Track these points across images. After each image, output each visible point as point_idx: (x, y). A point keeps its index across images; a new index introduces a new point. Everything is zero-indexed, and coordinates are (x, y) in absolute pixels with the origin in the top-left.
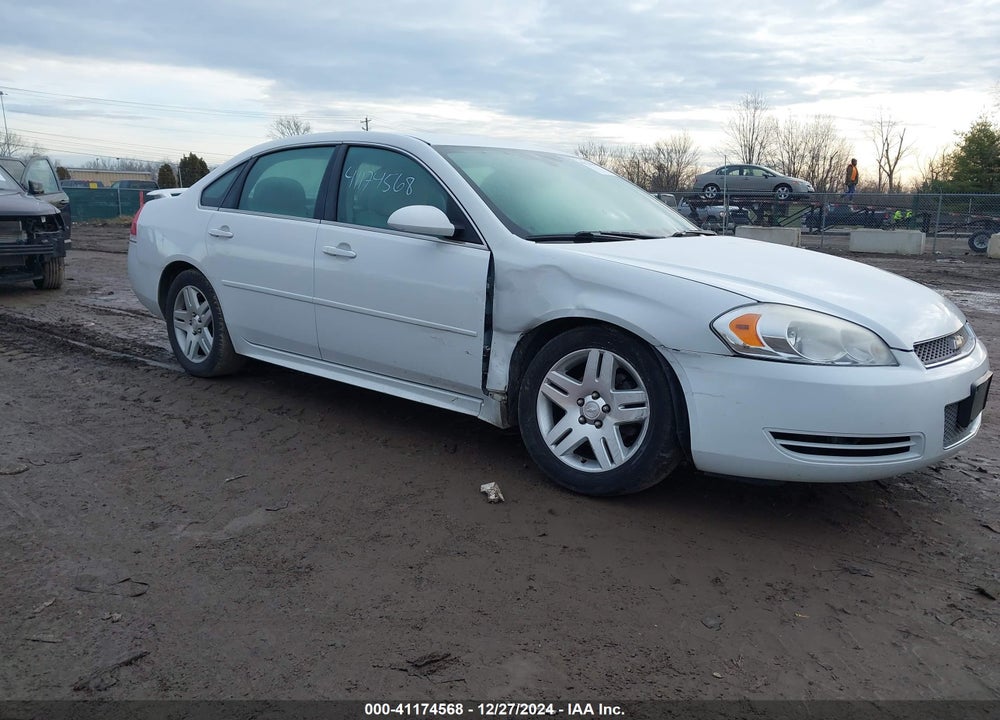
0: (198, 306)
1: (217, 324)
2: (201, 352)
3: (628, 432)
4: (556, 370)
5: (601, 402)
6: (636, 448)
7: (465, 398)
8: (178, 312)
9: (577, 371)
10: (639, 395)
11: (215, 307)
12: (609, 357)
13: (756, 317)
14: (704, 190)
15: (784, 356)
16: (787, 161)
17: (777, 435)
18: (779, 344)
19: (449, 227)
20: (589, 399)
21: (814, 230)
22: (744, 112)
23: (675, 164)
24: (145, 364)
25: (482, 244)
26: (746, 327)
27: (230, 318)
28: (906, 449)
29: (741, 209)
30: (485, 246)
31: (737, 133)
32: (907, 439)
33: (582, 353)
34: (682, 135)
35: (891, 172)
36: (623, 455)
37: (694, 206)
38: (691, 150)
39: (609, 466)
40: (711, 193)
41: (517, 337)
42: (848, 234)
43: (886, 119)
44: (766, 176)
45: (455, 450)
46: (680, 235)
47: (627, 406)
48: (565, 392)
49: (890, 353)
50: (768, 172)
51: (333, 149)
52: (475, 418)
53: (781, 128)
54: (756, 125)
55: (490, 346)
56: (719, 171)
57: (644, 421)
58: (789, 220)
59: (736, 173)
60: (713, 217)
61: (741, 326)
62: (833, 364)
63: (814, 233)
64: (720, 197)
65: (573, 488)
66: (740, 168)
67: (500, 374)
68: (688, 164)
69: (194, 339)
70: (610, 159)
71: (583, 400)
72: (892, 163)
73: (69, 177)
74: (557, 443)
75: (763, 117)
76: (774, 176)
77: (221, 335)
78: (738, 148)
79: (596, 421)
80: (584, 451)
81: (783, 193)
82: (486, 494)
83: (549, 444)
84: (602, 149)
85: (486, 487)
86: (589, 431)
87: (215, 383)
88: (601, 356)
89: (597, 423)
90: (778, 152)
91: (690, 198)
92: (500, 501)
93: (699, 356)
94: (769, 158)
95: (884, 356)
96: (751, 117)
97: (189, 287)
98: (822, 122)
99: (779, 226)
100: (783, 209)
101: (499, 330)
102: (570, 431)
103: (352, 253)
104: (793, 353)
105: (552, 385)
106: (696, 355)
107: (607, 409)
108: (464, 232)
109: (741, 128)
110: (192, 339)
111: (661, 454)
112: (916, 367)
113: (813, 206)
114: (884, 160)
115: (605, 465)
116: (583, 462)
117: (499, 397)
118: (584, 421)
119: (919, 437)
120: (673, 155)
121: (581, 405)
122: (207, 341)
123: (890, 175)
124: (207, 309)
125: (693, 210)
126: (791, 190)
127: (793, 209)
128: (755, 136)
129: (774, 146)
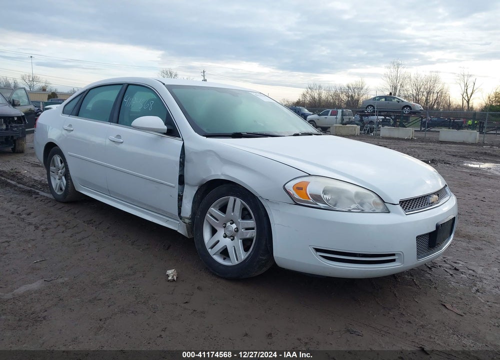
0: (60, 165)
1: (67, 175)
2: (61, 189)
3: (247, 243)
4: (213, 207)
5: (234, 226)
6: (249, 253)
7: (172, 220)
8: (52, 168)
9: (223, 209)
10: (251, 223)
11: (66, 166)
12: (239, 201)
13: (308, 183)
14: (366, 108)
15: (321, 205)
16: (415, 94)
17: (317, 250)
18: (317, 198)
19: (165, 128)
20: (229, 224)
21: (423, 129)
22: (392, 69)
23: (356, 94)
24: (38, 194)
25: (180, 137)
26: (302, 189)
27: (72, 173)
28: (394, 260)
29: (385, 118)
30: (181, 139)
31: (388, 79)
32: (394, 255)
33: (226, 199)
34: (361, 81)
35: (469, 100)
36: (243, 256)
37: (361, 116)
38: (365, 87)
39: (237, 262)
40: (370, 110)
41: (197, 188)
42: (439, 132)
43: (466, 73)
44: (398, 102)
45: (168, 248)
46: (297, 135)
47: (247, 229)
48: (217, 220)
49: (384, 206)
50: (399, 100)
51: (122, 86)
52: (177, 231)
53: (412, 76)
54: (398, 76)
55: (183, 192)
56: (374, 98)
57: (253, 238)
58: (411, 124)
59: (383, 100)
60: (372, 122)
61: (299, 188)
62: (350, 211)
63: (423, 131)
64: (374, 112)
65: (217, 274)
66: (385, 97)
67: (187, 208)
68: (364, 94)
69: (58, 181)
70: (324, 91)
71: (226, 224)
72: (469, 96)
73: (57, 97)
74: (212, 248)
75: (403, 71)
76: (403, 101)
77: (69, 181)
78: (389, 87)
79: (231, 236)
80: (225, 253)
81: (406, 110)
82: (168, 276)
83: (208, 248)
84: (320, 87)
85: (169, 272)
86: (227, 242)
87: (66, 205)
88: (235, 201)
89: (232, 238)
90: (410, 89)
91: (360, 112)
92: (174, 280)
93: (278, 204)
94: (406, 92)
95: (381, 207)
96: (396, 72)
97: (56, 155)
98: (433, 75)
99: (406, 127)
100: (406, 118)
101: (187, 184)
102: (218, 241)
103: (122, 141)
104: (325, 204)
105: (211, 215)
106: (277, 203)
107: (237, 230)
108: (172, 131)
109: (391, 77)
110: (57, 182)
111: (261, 257)
112: (400, 214)
113: (422, 117)
114: (465, 94)
115: (233, 261)
116: (224, 259)
117: (187, 221)
118: (225, 237)
119: (400, 254)
120: (356, 90)
121: (225, 227)
122: (63, 184)
123: (468, 102)
124: (63, 167)
125: (361, 118)
126: (411, 109)
127: (412, 118)
128: (397, 81)
129: (408, 87)
